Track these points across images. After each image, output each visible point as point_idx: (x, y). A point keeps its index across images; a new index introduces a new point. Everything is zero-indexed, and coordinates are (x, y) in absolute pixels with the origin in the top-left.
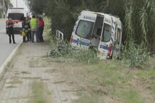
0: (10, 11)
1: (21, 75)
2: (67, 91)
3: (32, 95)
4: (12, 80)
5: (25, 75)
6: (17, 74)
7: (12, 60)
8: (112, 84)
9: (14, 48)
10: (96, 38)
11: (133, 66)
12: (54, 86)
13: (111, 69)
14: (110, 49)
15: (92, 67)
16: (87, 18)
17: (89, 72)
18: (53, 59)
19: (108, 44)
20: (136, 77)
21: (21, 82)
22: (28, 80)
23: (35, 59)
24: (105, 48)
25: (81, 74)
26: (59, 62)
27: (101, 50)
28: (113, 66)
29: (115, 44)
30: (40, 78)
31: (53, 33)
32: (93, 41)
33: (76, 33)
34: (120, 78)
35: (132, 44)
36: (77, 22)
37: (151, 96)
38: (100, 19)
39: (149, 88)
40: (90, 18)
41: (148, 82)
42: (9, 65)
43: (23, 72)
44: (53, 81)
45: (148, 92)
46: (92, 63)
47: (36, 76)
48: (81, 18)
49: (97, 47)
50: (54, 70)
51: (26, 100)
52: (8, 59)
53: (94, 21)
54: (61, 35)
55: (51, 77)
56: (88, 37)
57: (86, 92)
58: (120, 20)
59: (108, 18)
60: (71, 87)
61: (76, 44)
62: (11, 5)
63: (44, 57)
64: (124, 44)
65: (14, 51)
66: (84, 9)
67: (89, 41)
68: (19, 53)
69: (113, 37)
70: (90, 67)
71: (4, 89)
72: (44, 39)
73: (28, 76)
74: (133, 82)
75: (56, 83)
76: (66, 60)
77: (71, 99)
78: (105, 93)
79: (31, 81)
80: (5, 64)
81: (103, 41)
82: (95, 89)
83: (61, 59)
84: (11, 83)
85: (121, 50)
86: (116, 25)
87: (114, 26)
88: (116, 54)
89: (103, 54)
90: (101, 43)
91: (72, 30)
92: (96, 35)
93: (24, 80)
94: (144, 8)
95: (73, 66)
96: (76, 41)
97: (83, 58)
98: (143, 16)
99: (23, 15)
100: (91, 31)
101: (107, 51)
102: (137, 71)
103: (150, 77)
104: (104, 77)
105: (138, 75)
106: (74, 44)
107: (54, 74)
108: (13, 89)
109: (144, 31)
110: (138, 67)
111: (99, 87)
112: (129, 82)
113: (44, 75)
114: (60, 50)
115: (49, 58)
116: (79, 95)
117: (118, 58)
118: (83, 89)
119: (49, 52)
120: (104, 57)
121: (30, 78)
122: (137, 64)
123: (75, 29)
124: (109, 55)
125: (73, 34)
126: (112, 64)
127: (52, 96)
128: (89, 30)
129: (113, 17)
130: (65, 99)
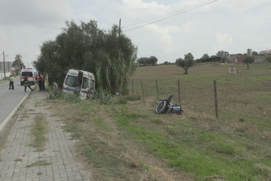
0: (23, 70)
1: (29, 112)
2: (58, 121)
3: (35, 125)
4: (22, 116)
5: (31, 112)
6: (26, 111)
7: (24, 102)
8: (87, 114)
9: (26, 94)
10: (79, 86)
11: (102, 103)
12: (50, 118)
13: (88, 105)
14: (88, 93)
15: (75, 104)
16: (73, 74)
17: (73, 108)
18: (51, 101)
19: (87, 90)
20: (103, 110)
21: (28, 117)
22: (33, 115)
23: (39, 101)
24: (85, 92)
25: (68, 109)
26: (55, 102)
27: (82, 94)
28: (89, 103)
29: (91, 90)
30: (41, 113)
31: (51, 84)
32: (77, 88)
33: (66, 84)
34: (93, 111)
35: (101, 89)
36: (66, 77)
37: (111, 121)
38: (81, 74)
39: (110, 116)
40: (74, 74)
41: (110, 113)
42: (21, 106)
43: (31, 110)
44: (50, 115)
45: (110, 118)
46: (76, 102)
47: (39, 112)
48: (68, 74)
49: (80, 92)
50: (51, 108)
51: (31, 128)
52: (21, 102)
53: (77, 76)
54: (56, 85)
55: (49, 113)
56: (74, 86)
57: (71, 121)
58: (94, 74)
59: (86, 73)
60: (62, 118)
61: (66, 90)
62: (24, 67)
63: (45, 99)
64: (96, 89)
65: (25, 97)
66: (71, 69)
67: (74, 88)
68: (29, 98)
69: (89, 85)
70: (74, 105)
71: (17, 122)
72: (46, 87)
73: (34, 112)
74: (101, 113)
75: (51, 116)
76: (59, 101)
77: (61, 126)
78: (83, 121)
79: (35, 115)
80: (19, 105)
81: (83, 88)
82: (77, 118)
83: (56, 100)
84: (21, 117)
85: (95, 93)
86: (91, 78)
87: (90, 79)
88: (91, 96)
89: (83, 96)
90: (82, 89)
91: (63, 82)
92: (79, 84)
93: (30, 115)
94: (108, 66)
95: (64, 105)
96: (66, 89)
97: (70, 99)
98: (107, 71)
99: (32, 73)
100: (75, 82)
101: (86, 94)
102: (103, 106)
103: (111, 109)
104: (82, 110)
105: (104, 108)
106: (64, 91)
107: (50, 110)
108: (23, 122)
109: (109, 81)
110: (105, 103)
111: (79, 117)
112: (99, 113)
113: (43, 112)
114: (55, 95)
115: (48, 100)
116: (67, 123)
117: (92, 98)
118: (69, 119)
119: (49, 96)
120: (84, 98)
121: (34, 114)
122: (104, 102)
123: (65, 81)
124: (87, 96)
125: (64, 84)
126: (89, 102)
127: (48, 124)
128: (74, 81)
129: (89, 73)
130: (56, 126)
